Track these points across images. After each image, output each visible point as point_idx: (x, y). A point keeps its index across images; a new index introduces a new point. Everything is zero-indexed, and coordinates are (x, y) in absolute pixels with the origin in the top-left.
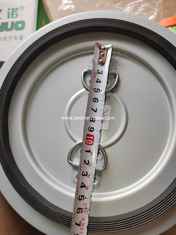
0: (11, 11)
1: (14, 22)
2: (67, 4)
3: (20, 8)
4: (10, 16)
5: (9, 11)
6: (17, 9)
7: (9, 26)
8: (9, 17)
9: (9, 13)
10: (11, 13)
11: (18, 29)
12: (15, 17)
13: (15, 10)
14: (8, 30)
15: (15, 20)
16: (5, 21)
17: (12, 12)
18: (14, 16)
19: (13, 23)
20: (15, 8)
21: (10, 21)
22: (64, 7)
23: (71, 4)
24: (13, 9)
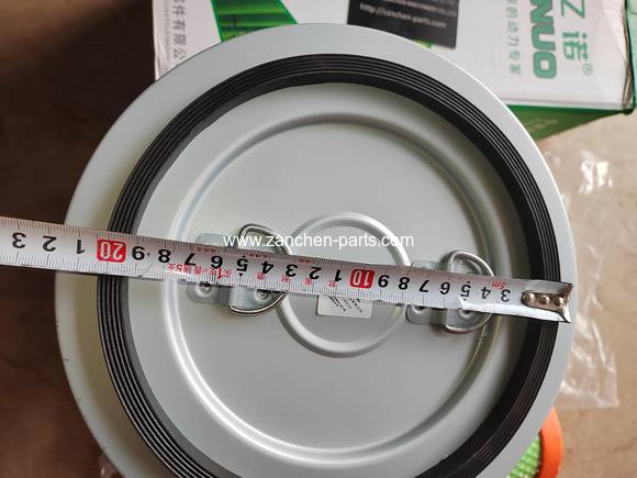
0: (581, 40)
1: (554, 49)
2: (595, 173)
3: (589, 65)
4: (568, 40)
5: (580, 35)
6: (586, 56)
7: (543, 38)
8: (566, 35)
9: (576, 35)
10: (575, 40)
11: (537, 59)
12: (565, 51)
13: (582, 52)
14: (535, 32)
15: (559, 53)
16: (555, 26)
17: (577, 45)
18: (569, 49)
19: (552, 46)
20: (588, 51)
21: (557, 38)
22: (589, 167)
23: (595, 182)
24: (585, 46)
